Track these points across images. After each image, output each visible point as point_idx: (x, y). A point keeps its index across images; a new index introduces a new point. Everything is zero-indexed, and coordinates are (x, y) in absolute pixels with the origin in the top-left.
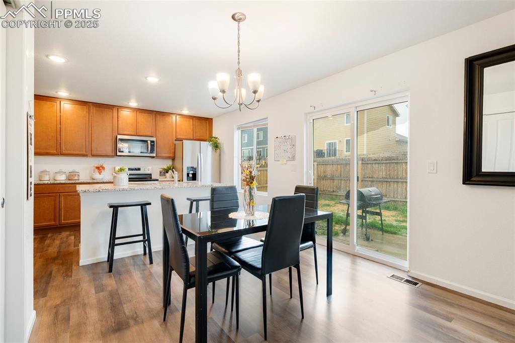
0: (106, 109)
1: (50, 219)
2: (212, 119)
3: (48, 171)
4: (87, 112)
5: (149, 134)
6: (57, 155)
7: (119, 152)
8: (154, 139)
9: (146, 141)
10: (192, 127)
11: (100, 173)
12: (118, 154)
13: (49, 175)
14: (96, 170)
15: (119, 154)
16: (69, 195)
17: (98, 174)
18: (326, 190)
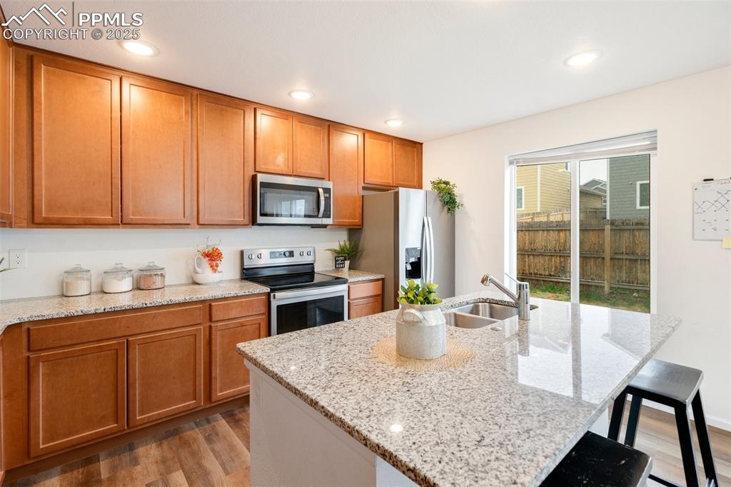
0: (229, 109)
1: (103, 417)
2: (422, 144)
3: (85, 267)
4: (187, 112)
5: (317, 172)
6: (115, 225)
7: (262, 215)
8: (329, 185)
9: (315, 190)
10: (390, 159)
11: (214, 268)
12: (259, 222)
13: (89, 280)
14: (206, 261)
15: (260, 219)
16: (153, 341)
17: (209, 270)
18: (536, 274)
